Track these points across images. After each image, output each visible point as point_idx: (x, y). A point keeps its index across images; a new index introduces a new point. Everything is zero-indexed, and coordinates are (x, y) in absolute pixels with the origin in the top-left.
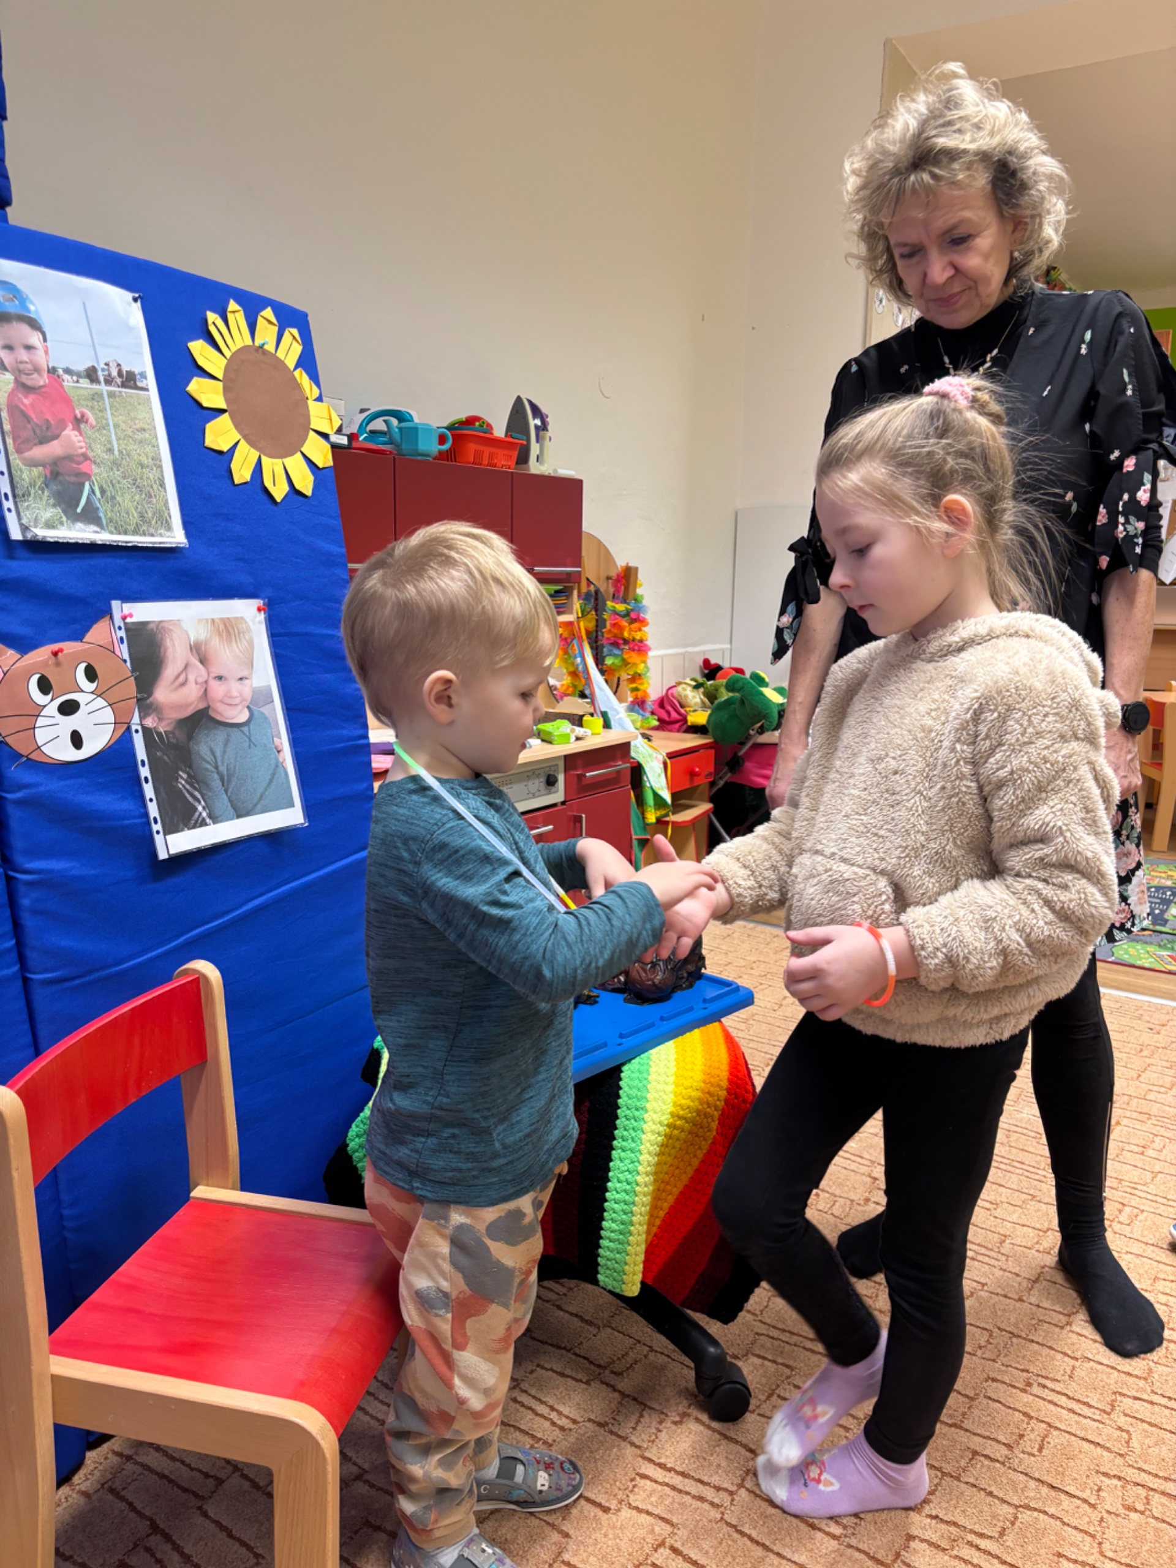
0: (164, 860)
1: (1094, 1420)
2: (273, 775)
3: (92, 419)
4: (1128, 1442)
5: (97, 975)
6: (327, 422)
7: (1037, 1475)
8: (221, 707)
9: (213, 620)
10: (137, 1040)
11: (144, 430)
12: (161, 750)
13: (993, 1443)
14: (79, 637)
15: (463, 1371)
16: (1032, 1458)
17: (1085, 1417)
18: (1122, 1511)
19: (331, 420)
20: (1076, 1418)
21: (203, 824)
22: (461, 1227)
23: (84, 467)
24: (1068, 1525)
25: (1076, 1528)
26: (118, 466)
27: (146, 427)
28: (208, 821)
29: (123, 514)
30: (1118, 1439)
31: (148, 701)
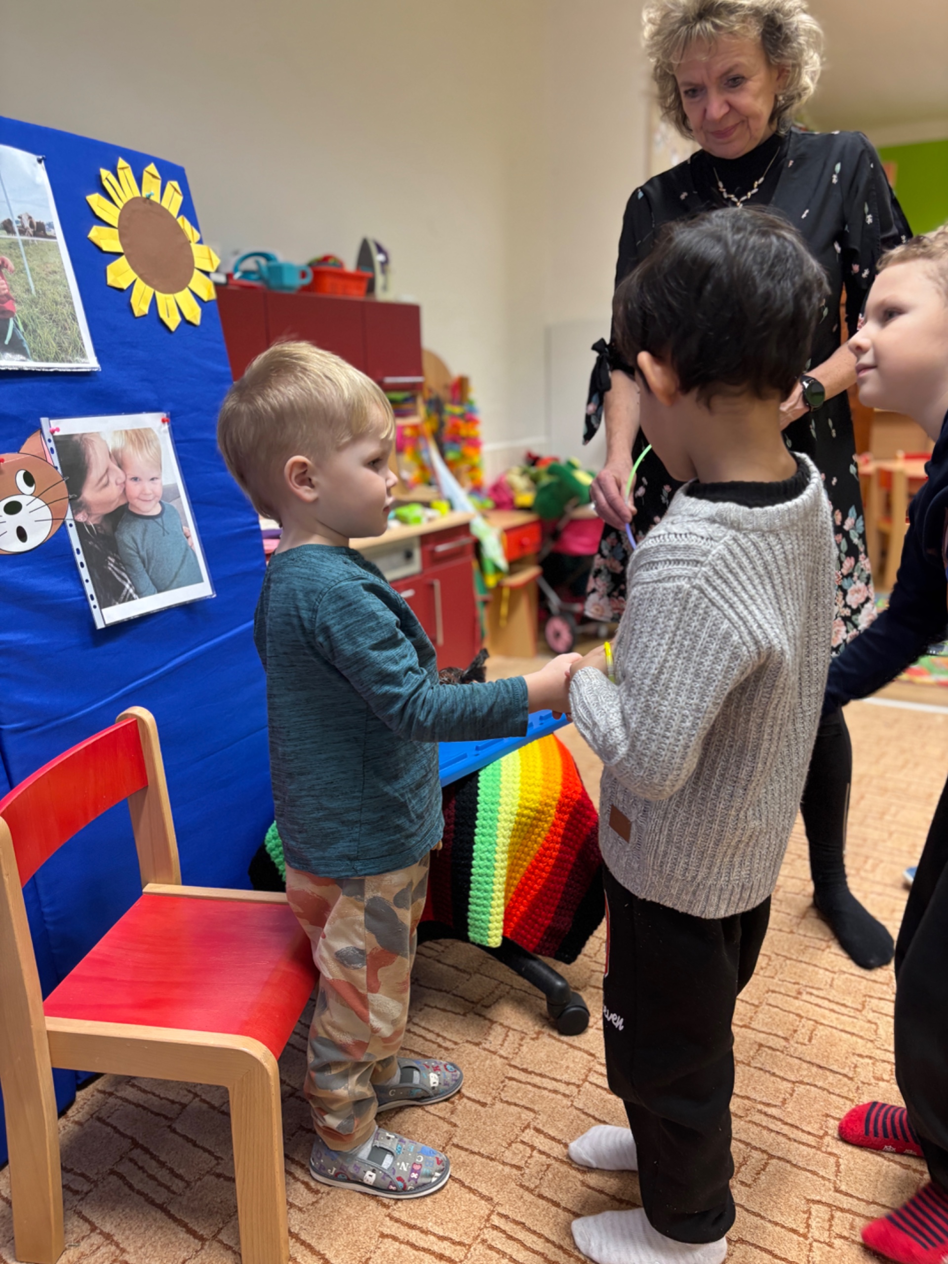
0: (102, 630)
1: (850, 1016)
2: (184, 556)
3: (11, 264)
4: (876, 1031)
5: (54, 723)
6: (208, 262)
7: (808, 1059)
8: (138, 503)
9: (126, 432)
10: (91, 772)
11: (55, 272)
12: (92, 540)
13: (774, 1037)
14: (16, 449)
15: (376, 1008)
16: (804, 1047)
17: (843, 1015)
18: (873, 1081)
19: (211, 259)
20: (836, 1015)
21: (131, 598)
22: (374, 900)
23: (7, 306)
24: (833, 1093)
25: (838, 1095)
26: (36, 304)
27: (57, 269)
28: (135, 596)
29: (44, 344)
30: (868, 1030)
31: (78, 500)
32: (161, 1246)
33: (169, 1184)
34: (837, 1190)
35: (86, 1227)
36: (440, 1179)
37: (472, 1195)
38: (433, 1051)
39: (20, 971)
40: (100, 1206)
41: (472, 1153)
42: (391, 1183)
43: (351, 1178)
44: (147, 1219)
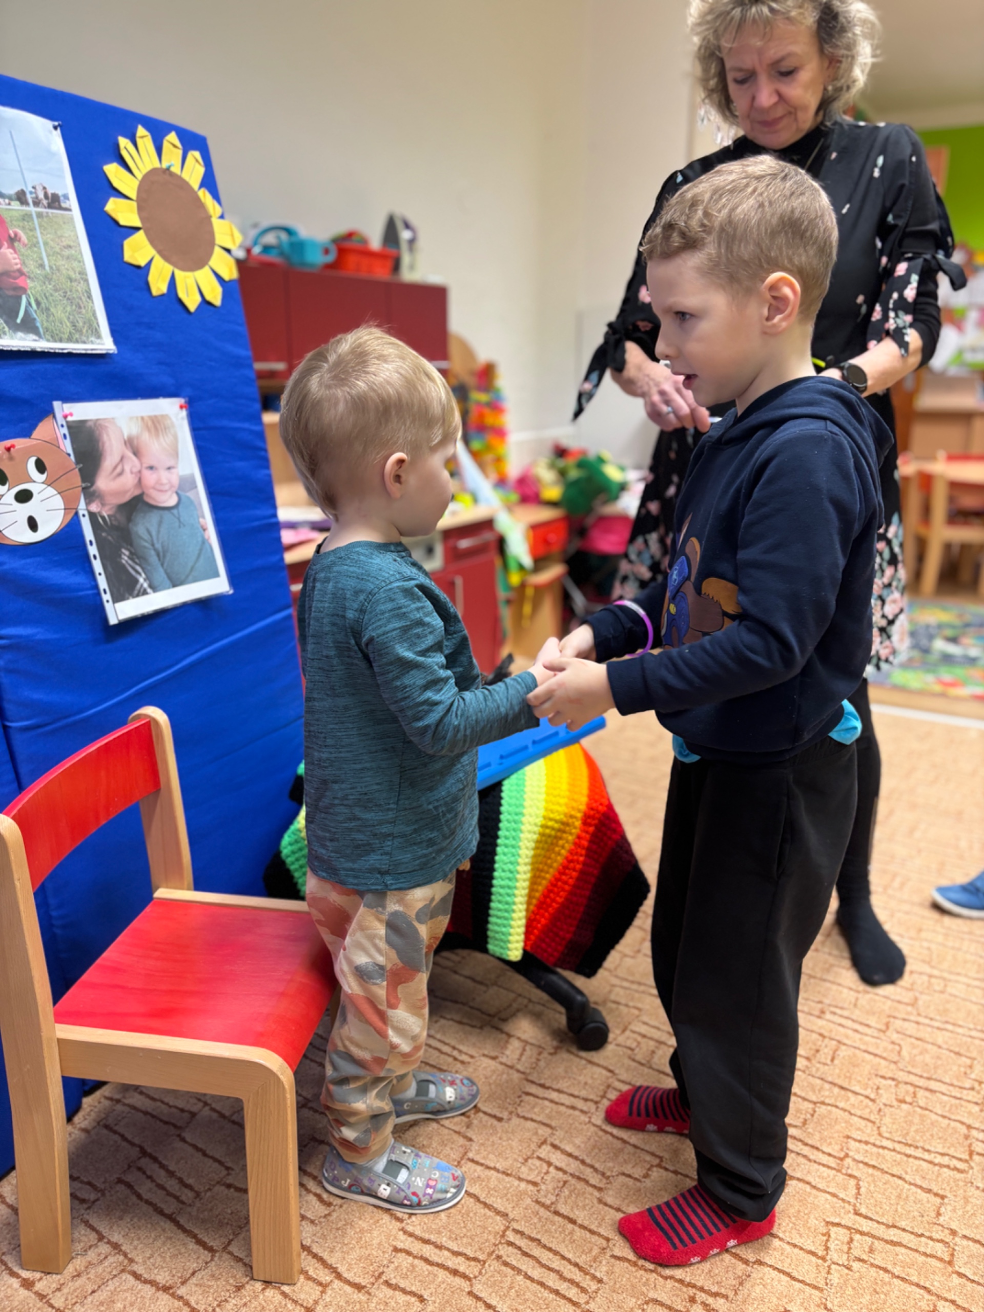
0: (115, 626)
1: (872, 1037)
2: (201, 550)
3: (24, 238)
4: (899, 1053)
5: (63, 722)
6: (229, 238)
7: (830, 1079)
8: (153, 493)
9: (142, 418)
10: (103, 773)
11: (69, 247)
12: (104, 531)
14: (27, 434)
15: (395, 1024)
16: (826, 1067)
17: (866, 1035)
18: (895, 1103)
19: (232, 235)
20: (860, 1035)
21: (145, 593)
22: (395, 914)
23: (20, 282)
24: (855, 1115)
25: (861, 1117)
26: (50, 280)
27: (72, 244)
28: (149, 590)
29: (58, 324)
30: (892, 1051)
31: (92, 489)
32: (170, 1257)
33: (178, 1194)
34: (857, 1213)
35: (93, 1236)
36: (455, 1196)
37: (487, 1210)
38: (449, 1064)
39: (31, 979)
40: (108, 1215)
41: (488, 1168)
42: (405, 1198)
43: (365, 1191)
44: (156, 1229)
